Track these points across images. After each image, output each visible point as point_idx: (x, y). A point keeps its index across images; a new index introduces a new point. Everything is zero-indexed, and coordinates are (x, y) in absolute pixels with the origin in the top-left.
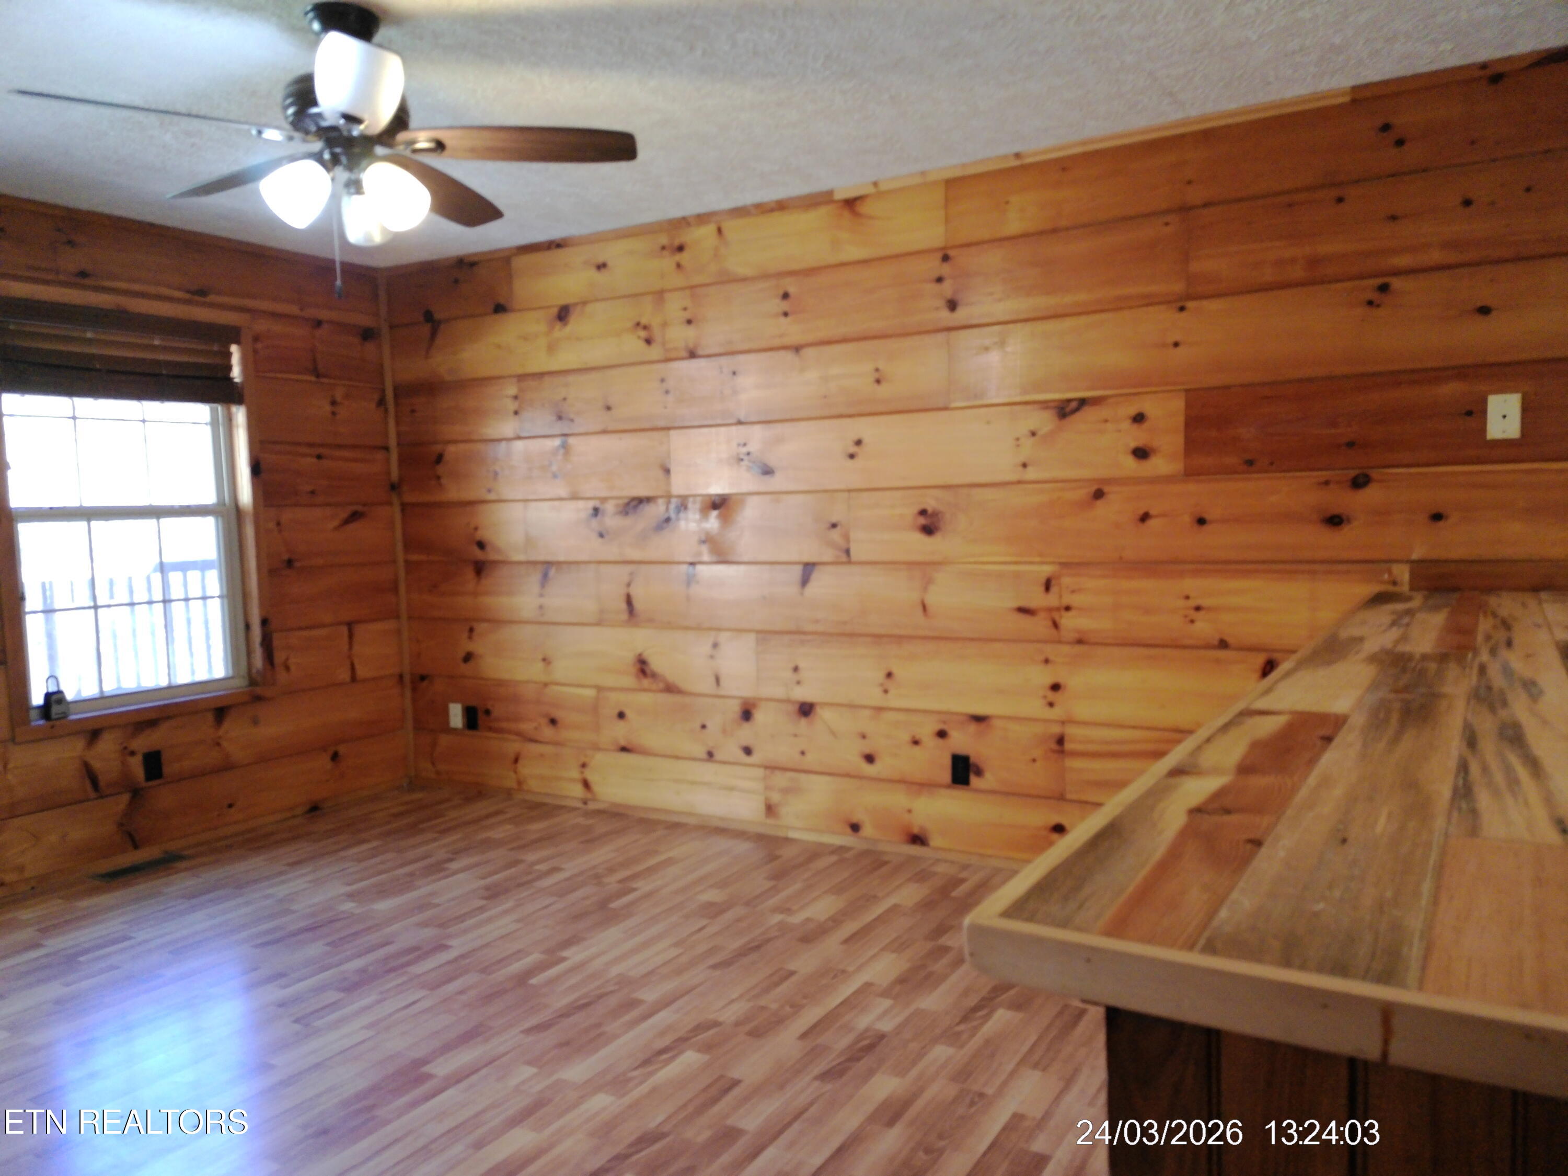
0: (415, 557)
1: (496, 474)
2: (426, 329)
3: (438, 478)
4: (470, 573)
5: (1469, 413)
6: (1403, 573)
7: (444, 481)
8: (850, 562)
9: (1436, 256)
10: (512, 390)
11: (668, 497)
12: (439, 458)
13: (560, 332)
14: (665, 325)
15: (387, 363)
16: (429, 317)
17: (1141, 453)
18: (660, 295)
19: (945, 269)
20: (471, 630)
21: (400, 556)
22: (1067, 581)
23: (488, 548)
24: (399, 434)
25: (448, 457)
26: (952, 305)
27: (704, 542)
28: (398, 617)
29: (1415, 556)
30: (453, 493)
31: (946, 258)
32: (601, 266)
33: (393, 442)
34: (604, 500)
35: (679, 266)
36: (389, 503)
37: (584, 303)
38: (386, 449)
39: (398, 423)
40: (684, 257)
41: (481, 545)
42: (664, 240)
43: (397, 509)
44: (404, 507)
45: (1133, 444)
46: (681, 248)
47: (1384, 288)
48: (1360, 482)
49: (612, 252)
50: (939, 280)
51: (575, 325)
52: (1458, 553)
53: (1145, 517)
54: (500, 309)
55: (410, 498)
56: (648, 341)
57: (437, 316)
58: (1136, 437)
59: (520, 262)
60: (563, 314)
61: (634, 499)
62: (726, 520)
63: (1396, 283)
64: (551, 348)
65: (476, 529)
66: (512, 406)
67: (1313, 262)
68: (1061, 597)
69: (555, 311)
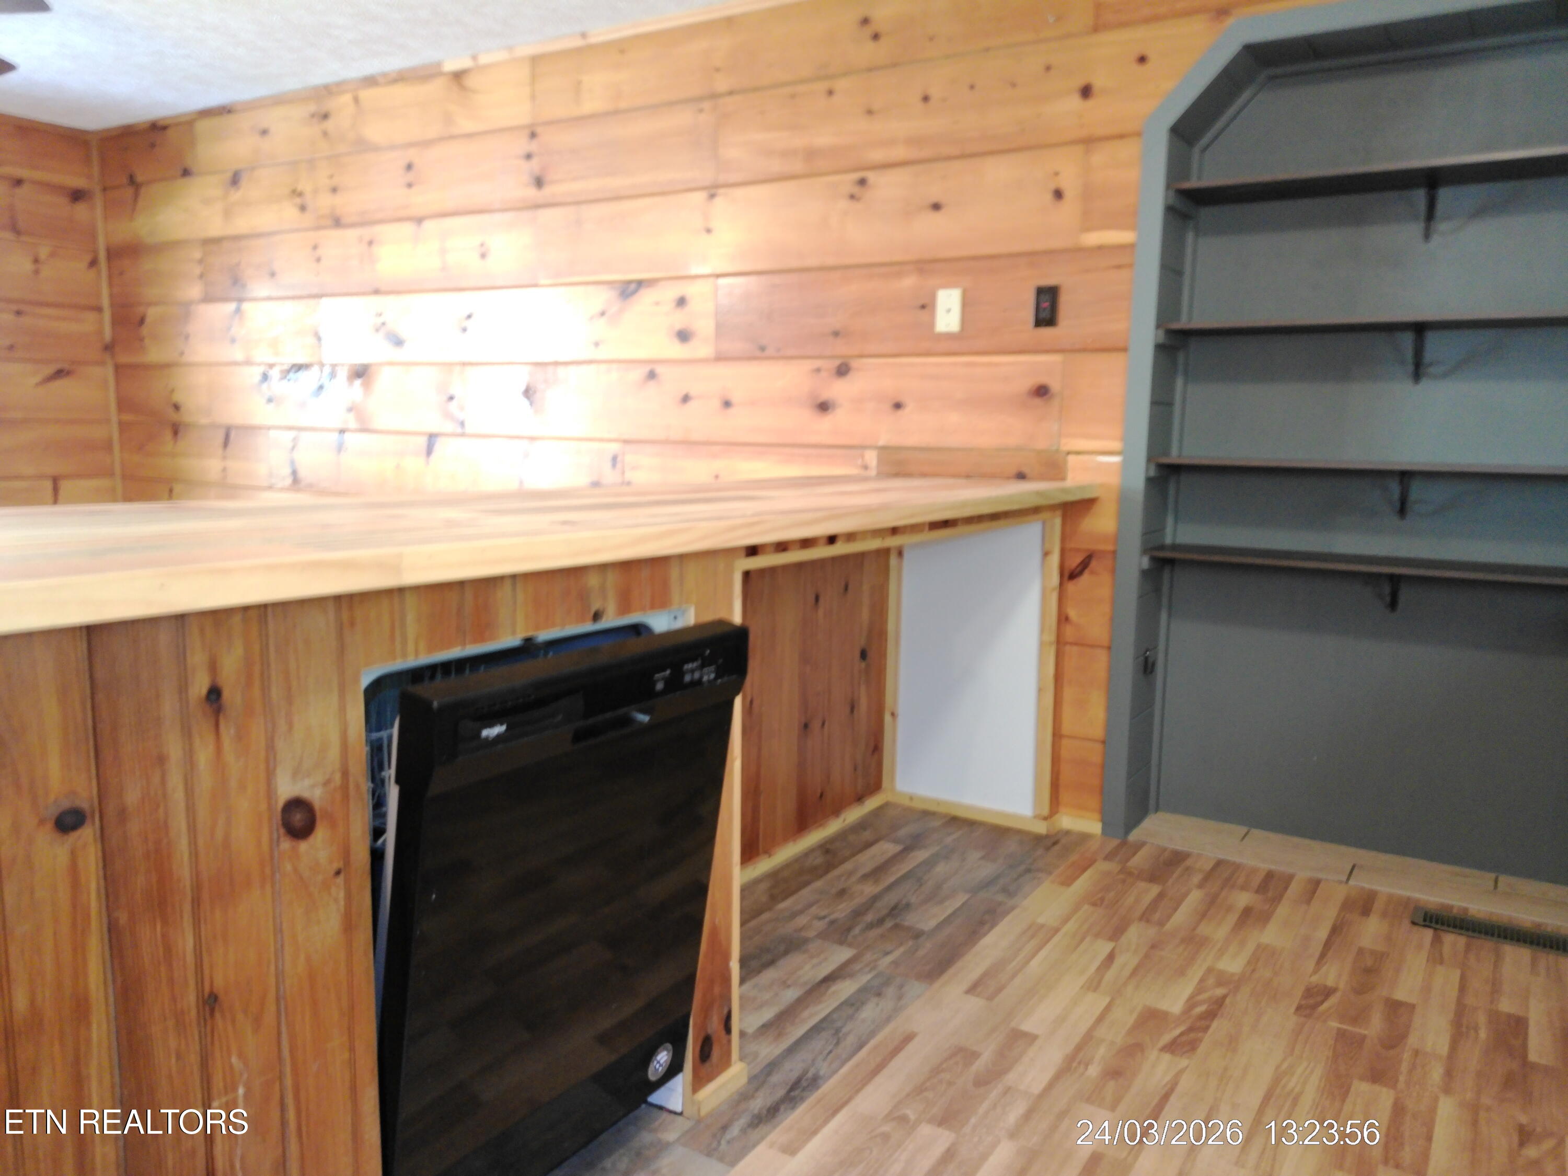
0: (127, 417)
1: (187, 337)
2: (129, 191)
3: (142, 340)
4: (168, 435)
5: (923, 307)
6: (871, 457)
7: (147, 341)
8: (463, 435)
9: (900, 153)
10: (197, 254)
11: (322, 365)
12: (142, 321)
13: (236, 196)
14: (316, 191)
15: (100, 225)
16: (132, 180)
17: (684, 336)
18: (311, 163)
19: (533, 146)
20: (171, 491)
21: (114, 418)
22: (629, 458)
23: (182, 409)
24: (111, 296)
25: (148, 320)
26: (539, 182)
27: (350, 410)
28: (112, 475)
29: (881, 443)
30: (154, 355)
31: (533, 135)
32: (264, 132)
33: (105, 302)
34: (271, 366)
35: (325, 134)
36: (102, 363)
37: (253, 169)
38: (99, 309)
39: (111, 285)
40: (329, 125)
41: (177, 407)
42: (312, 108)
43: (110, 371)
44: (118, 368)
45: (678, 327)
46: (325, 116)
47: (862, 182)
48: (843, 371)
49: (274, 118)
50: (529, 156)
51: (248, 190)
52: (913, 440)
53: (686, 399)
54: (186, 173)
55: (123, 359)
56: (303, 208)
57: (140, 178)
58: (679, 320)
59: (202, 126)
60: (235, 180)
61: (294, 366)
62: (367, 386)
63: (871, 176)
64: (228, 214)
65: (173, 391)
66: (197, 270)
67: (811, 154)
68: (623, 473)
69: (229, 175)
